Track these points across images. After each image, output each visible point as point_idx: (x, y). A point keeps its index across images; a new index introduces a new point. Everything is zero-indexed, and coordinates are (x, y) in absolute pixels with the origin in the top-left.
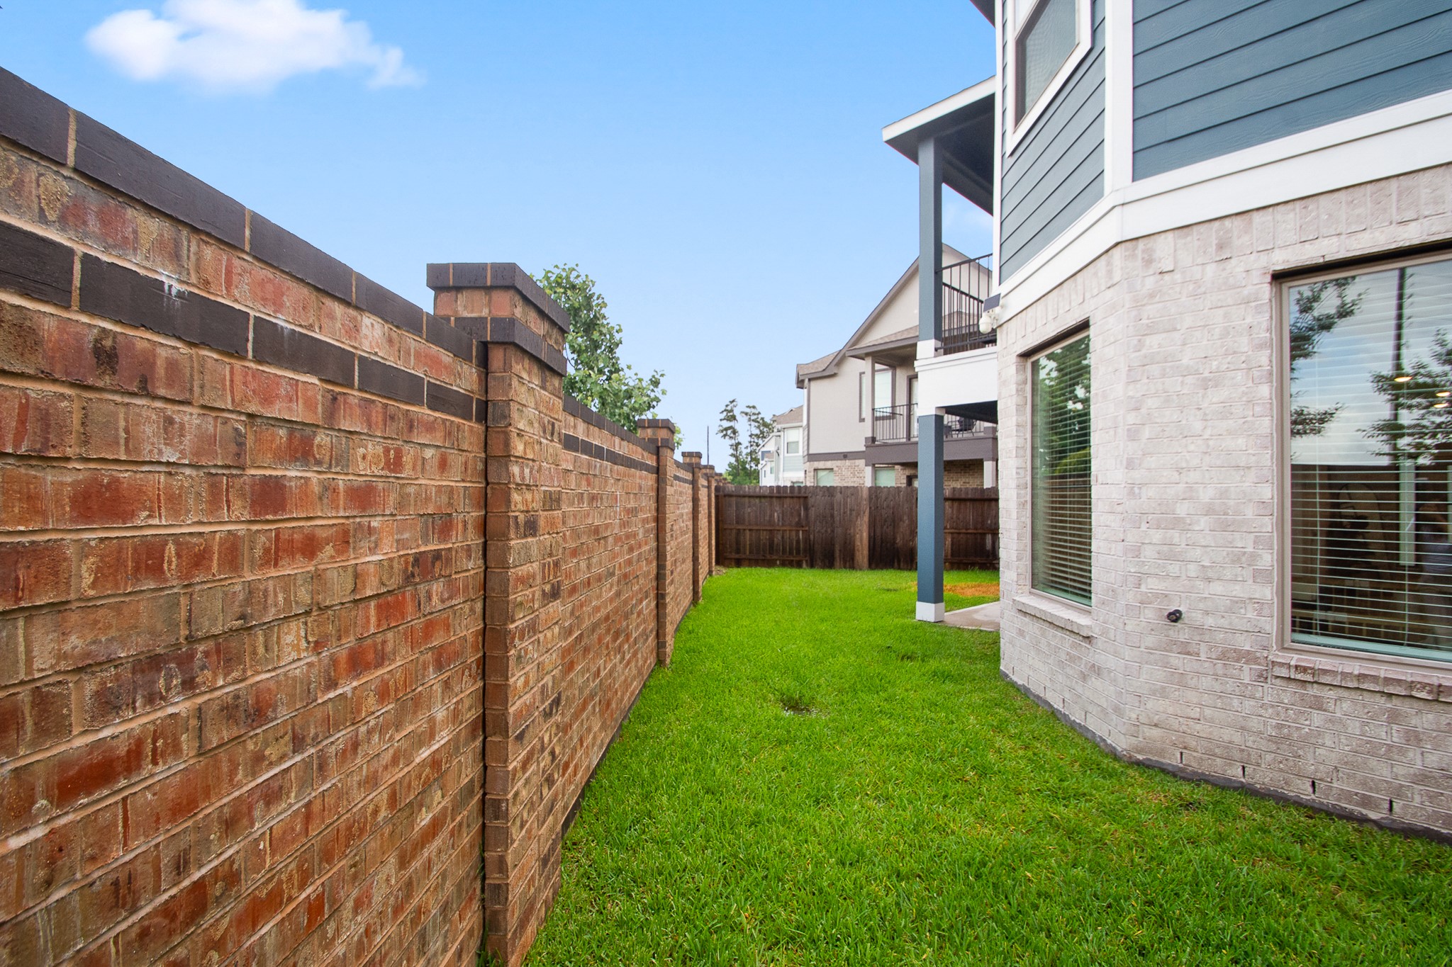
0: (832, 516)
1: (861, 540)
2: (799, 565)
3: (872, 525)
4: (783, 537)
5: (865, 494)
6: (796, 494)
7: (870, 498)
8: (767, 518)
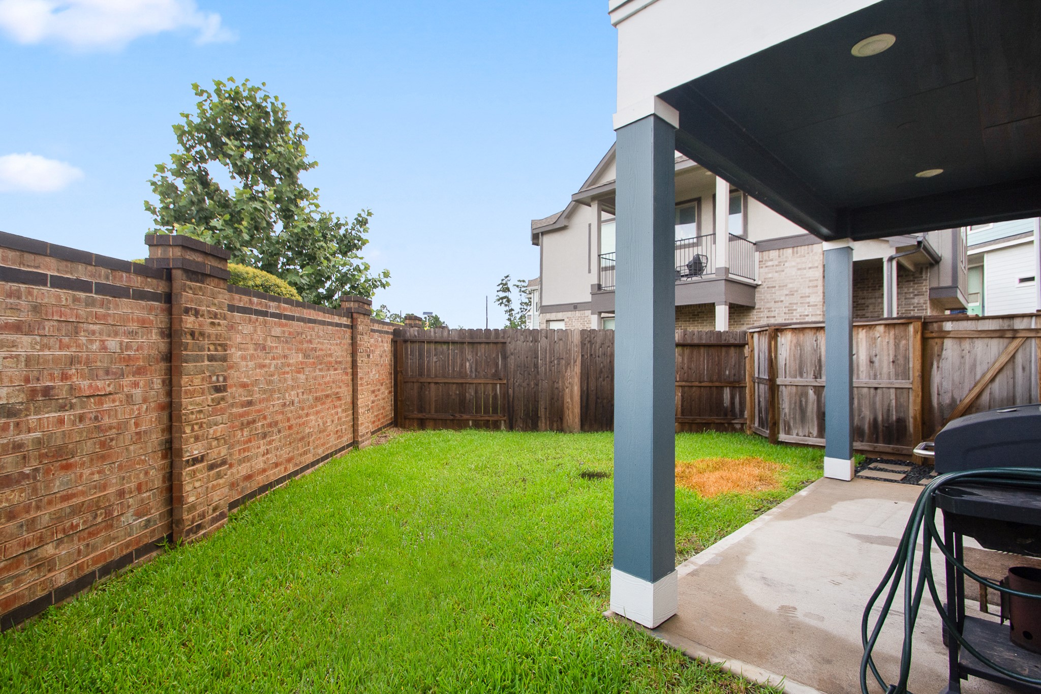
0: (536, 366)
1: (572, 398)
2: (494, 426)
3: (585, 376)
4: (476, 392)
5: (576, 339)
6: (492, 339)
7: (583, 344)
8: (457, 369)
